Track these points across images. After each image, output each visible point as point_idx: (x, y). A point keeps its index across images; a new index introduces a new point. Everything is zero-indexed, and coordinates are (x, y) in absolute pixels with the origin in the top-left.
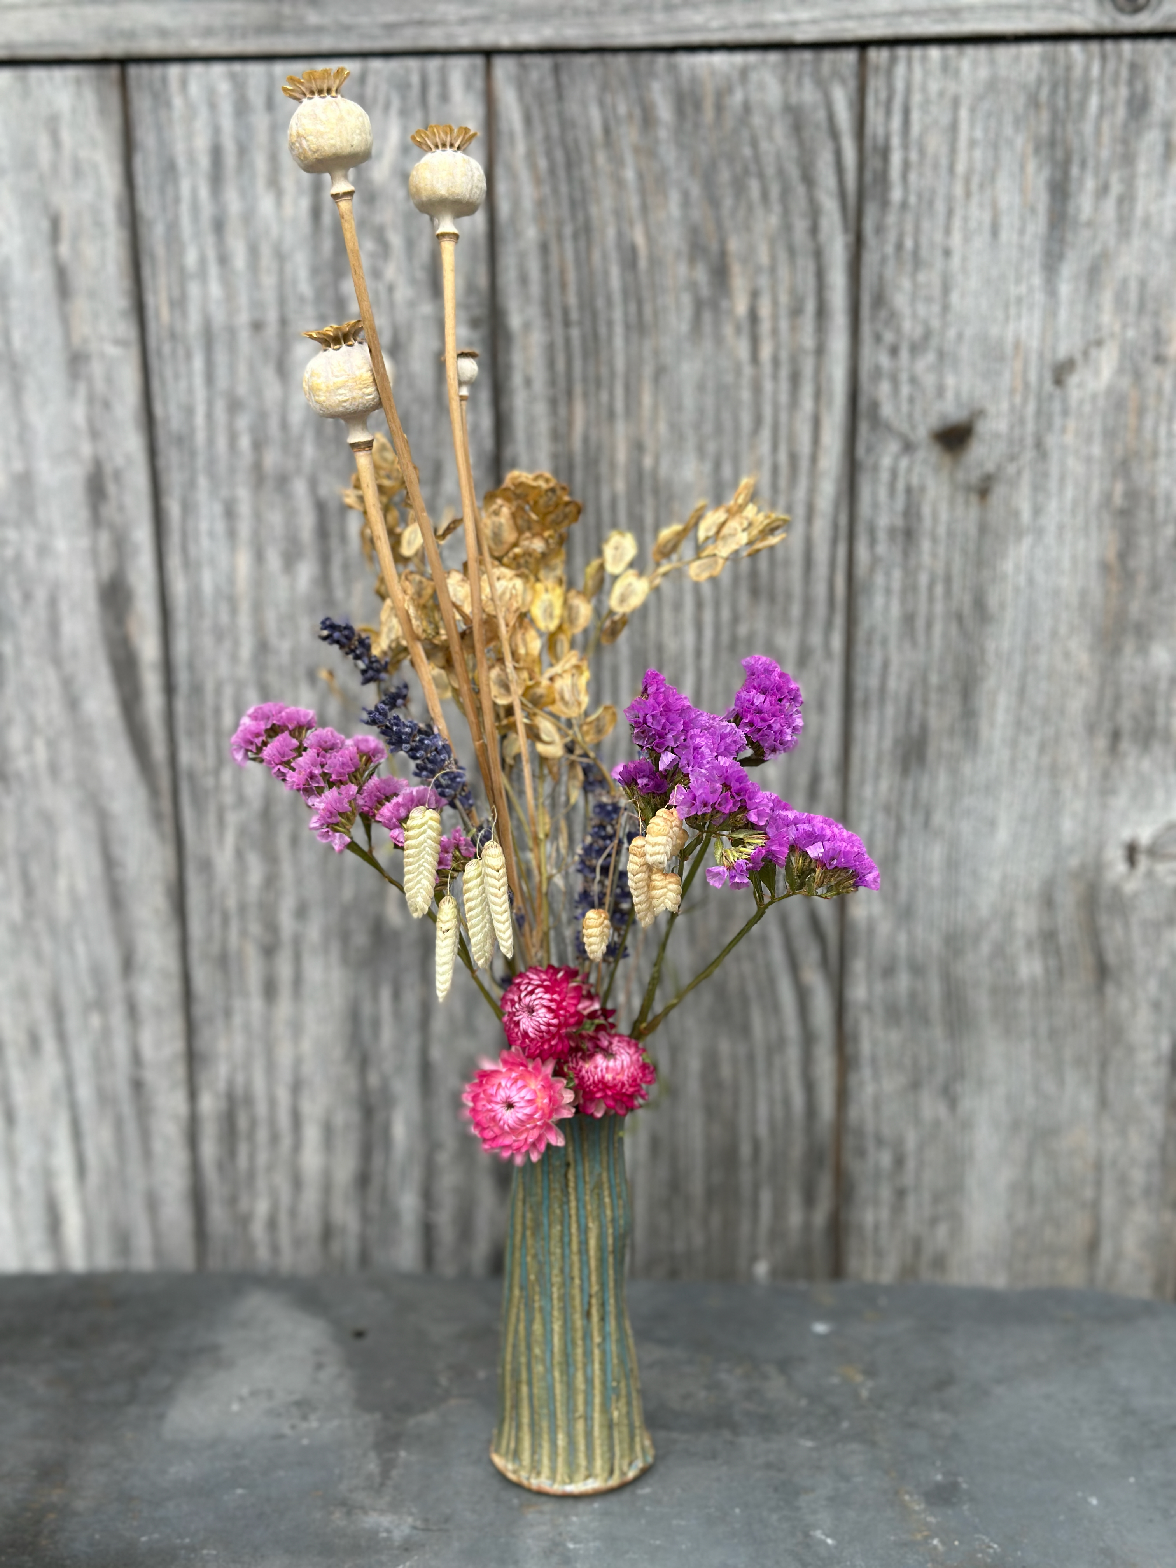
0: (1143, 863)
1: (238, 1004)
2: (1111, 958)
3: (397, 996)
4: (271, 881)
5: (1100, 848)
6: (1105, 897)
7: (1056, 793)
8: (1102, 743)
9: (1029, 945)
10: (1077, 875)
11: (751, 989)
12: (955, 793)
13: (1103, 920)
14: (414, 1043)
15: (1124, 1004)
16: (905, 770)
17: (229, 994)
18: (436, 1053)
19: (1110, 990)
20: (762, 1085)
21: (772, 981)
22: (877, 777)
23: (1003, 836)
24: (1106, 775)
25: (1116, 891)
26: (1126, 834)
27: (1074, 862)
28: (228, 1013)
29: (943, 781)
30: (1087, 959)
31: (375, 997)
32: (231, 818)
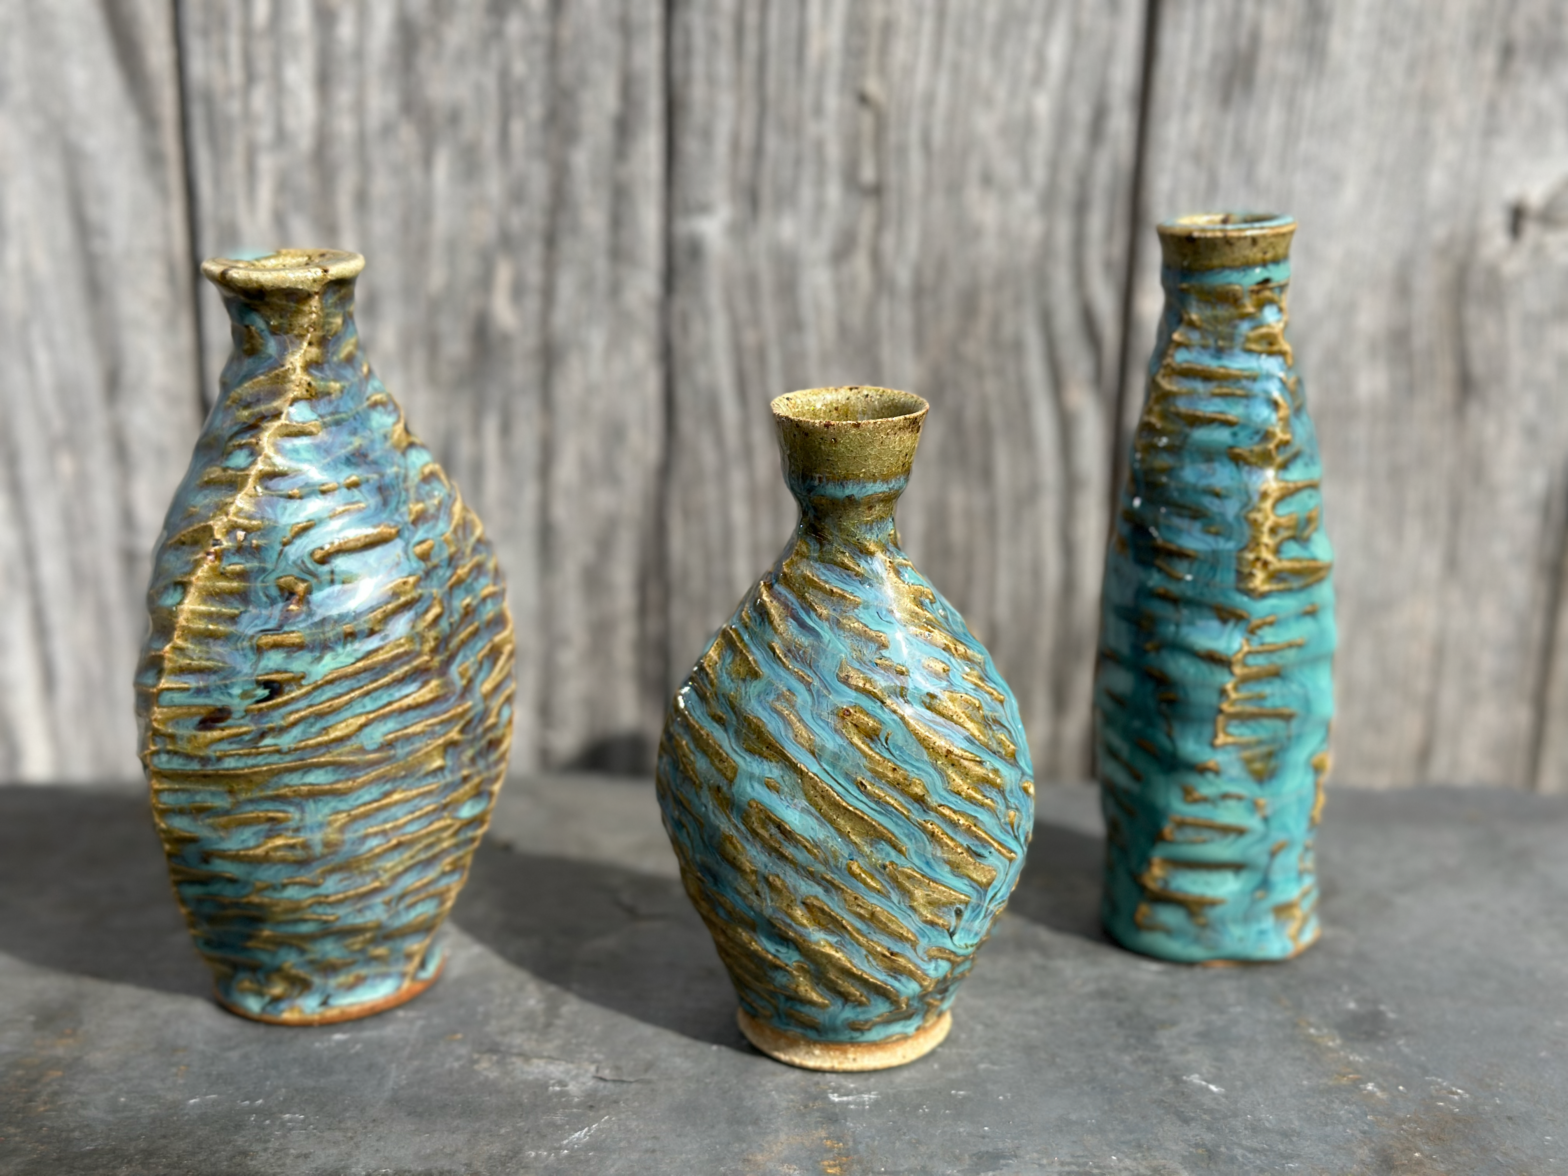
0: (1531, 231)
2: (1478, 367)
3: (506, 429)
5: (1477, 211)
6: (1477, 280)
7: (1424, 133)
8: (1489, 60)
9: (1373, 350)
10: (1443, 251)
11: (997, 416)
12: (1290, 135)
13: (1472, 313)
14: (530, 494)
15: (1490, 430)
16: (1226, 100)
18: (561, 512)
19: (1474, 410)
20: (1004, 550)
21: (1025, 406)
22: (1187, 108)
23: (1350, 194)
24: (1492, 108)
25: (1493, 273)
26: (1511, 191)
27: (1439, 232)
29: (1275, 119)
30: (1446, 368)
32: (266, 163)
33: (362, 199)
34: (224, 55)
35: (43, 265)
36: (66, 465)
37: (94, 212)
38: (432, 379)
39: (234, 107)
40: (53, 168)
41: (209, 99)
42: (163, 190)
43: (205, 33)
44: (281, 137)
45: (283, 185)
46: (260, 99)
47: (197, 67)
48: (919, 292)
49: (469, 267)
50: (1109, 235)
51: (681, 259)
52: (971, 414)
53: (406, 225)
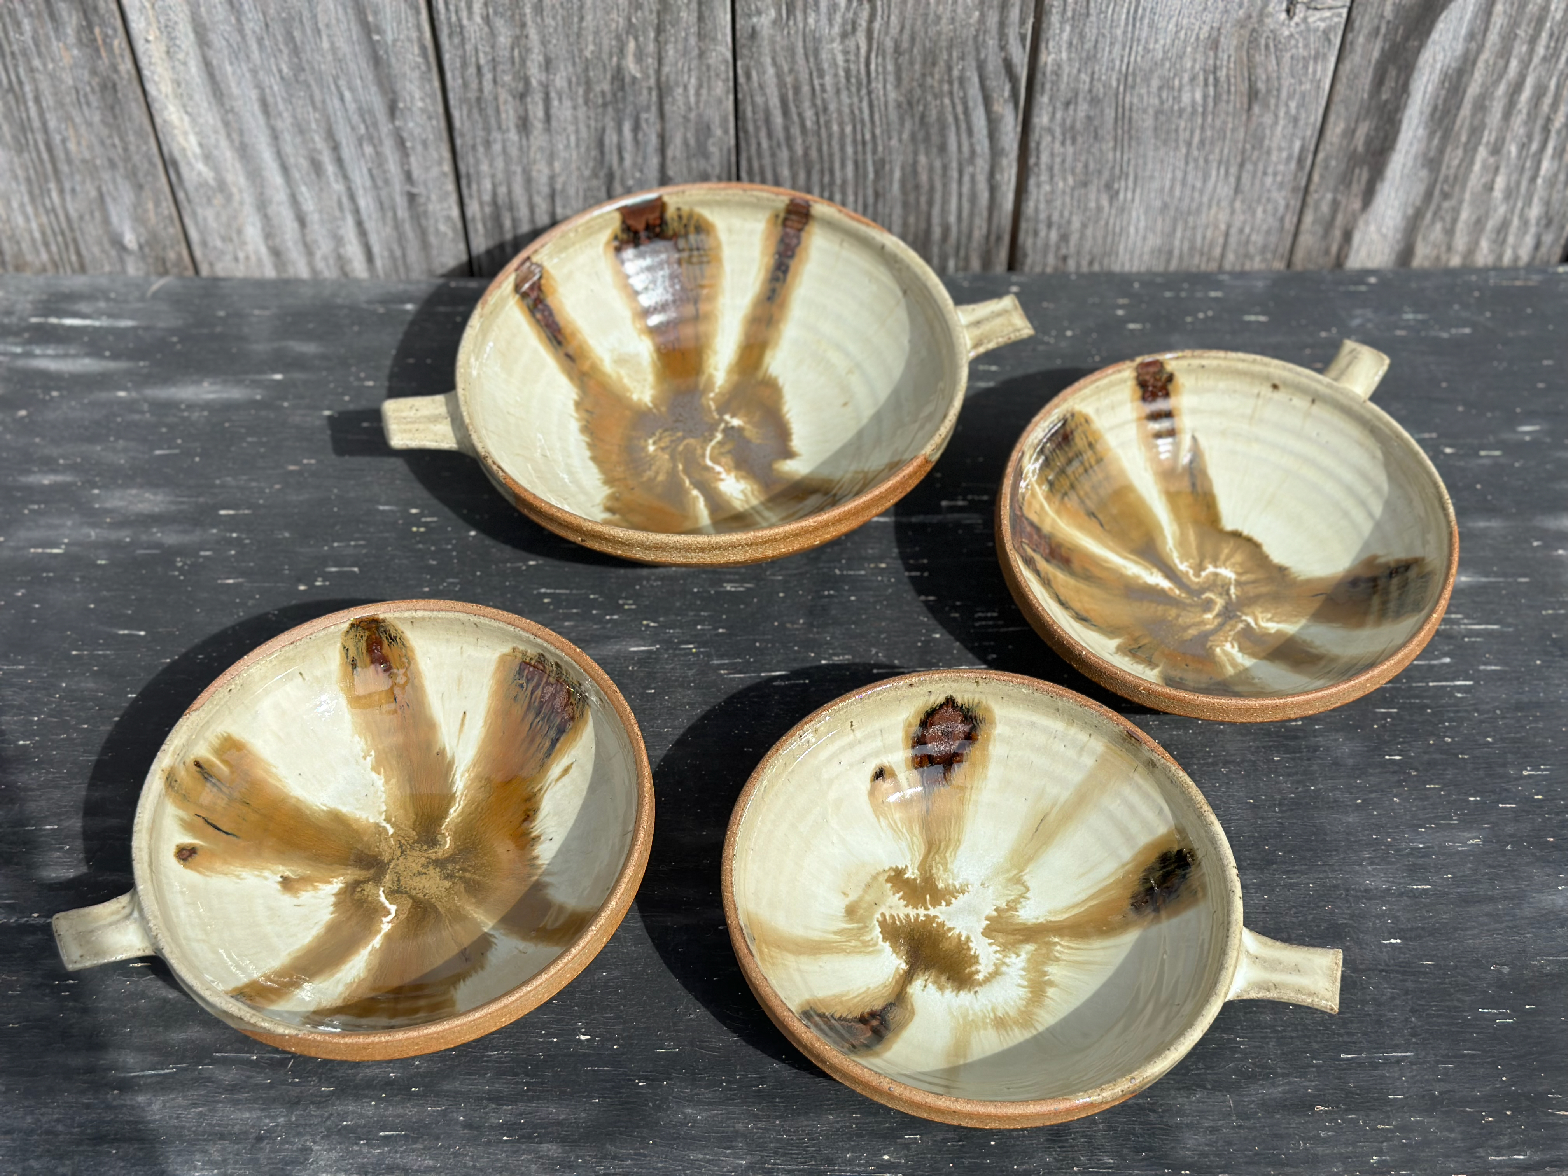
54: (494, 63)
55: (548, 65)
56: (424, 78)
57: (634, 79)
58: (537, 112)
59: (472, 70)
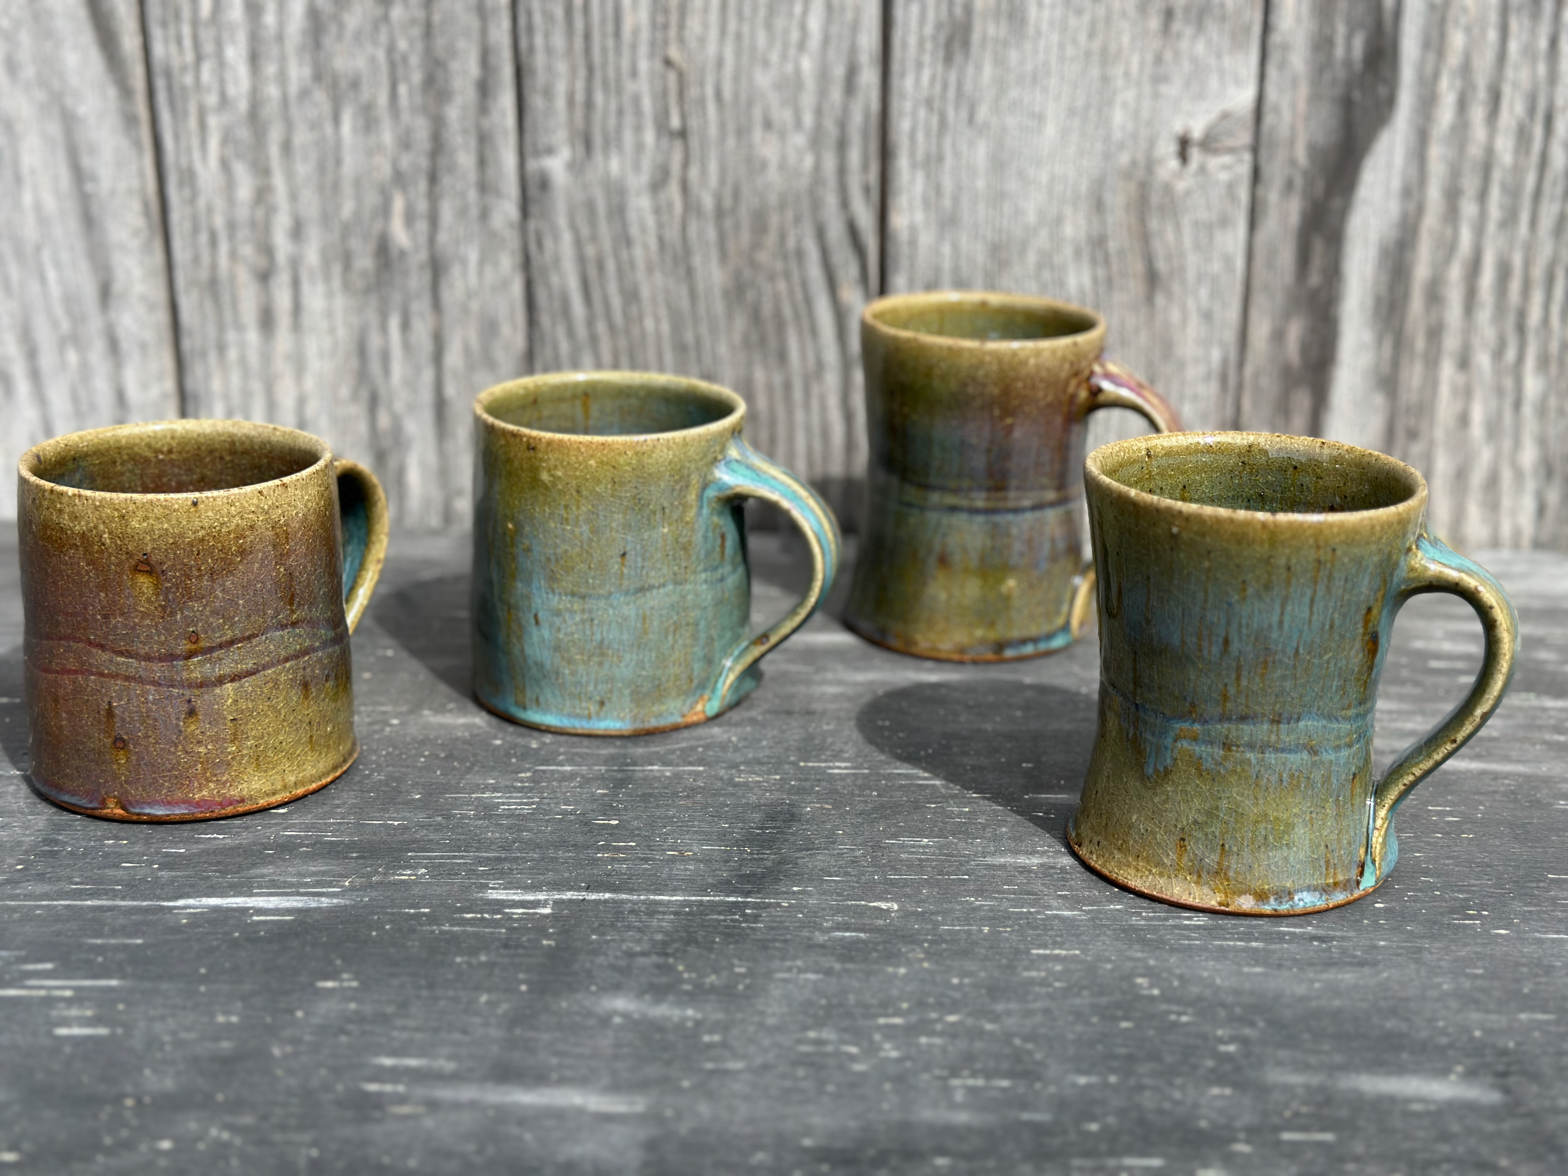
0: (1195, 157)
1: (231, 336)
2: (1161, 266)
3: (406, 326)
4: (262, 195)
5: (1152, 143)
6: (1156, 196)
7: (1105, 79)
8: (1154, 23)
9: (1078, 253)
10: (1127, 175)
11: (787, 311)
12: (1001, 85)
13: (1154, 224)
14: (428, 376)
15: (1175, 315)
16: (948, 59)
17: (221, 328)
18: (451, 390)
19: (1160, 300)
20: (799, 416)
21: (808, 301)
22: (919, 65)
23: (1051, 131)
24: (1159, 60)
25: (1168, 189)
26: (1178, 127)
27: (1124, 159)
28: (221, 348)
29: (988, 71)
30: (1139, 267)
31: (384, 328)
32: (213, 122)
33: (287, 147)
34: (179, 41)
35: (50, 204)
36: (72, 357)
37: (86, 162)
38: (346, 286)
39: (188, 80)
40: (55, 129)
41: (168, 74)
42: (137, 144)
43: (164, 24)
44: (224, 101)
45: (226, 139)
46: (207, 73)
47: (158, 50)
48: (720, 213)
49: (372, 199)
50: (865, 167)
51: (533, 191)
52: (767, 309)
53: (321, 168)
54: (232, 226)
55: (297, 232)
56: (147, 248)
57: (403, 254)
58: (283, 300)
59: (204, 238)
